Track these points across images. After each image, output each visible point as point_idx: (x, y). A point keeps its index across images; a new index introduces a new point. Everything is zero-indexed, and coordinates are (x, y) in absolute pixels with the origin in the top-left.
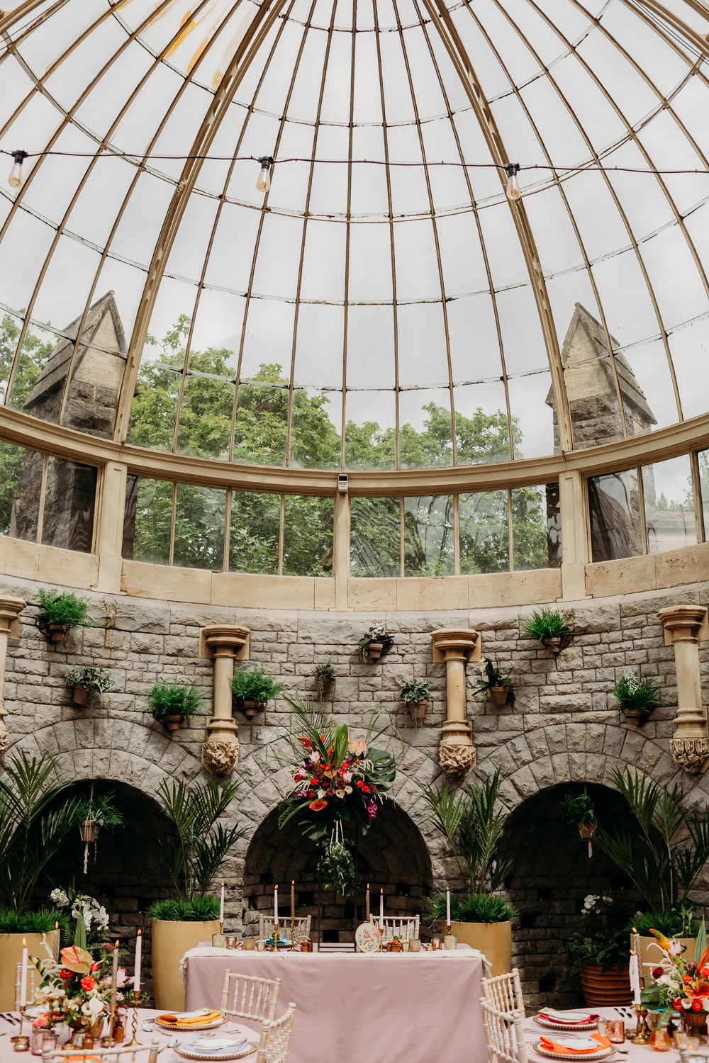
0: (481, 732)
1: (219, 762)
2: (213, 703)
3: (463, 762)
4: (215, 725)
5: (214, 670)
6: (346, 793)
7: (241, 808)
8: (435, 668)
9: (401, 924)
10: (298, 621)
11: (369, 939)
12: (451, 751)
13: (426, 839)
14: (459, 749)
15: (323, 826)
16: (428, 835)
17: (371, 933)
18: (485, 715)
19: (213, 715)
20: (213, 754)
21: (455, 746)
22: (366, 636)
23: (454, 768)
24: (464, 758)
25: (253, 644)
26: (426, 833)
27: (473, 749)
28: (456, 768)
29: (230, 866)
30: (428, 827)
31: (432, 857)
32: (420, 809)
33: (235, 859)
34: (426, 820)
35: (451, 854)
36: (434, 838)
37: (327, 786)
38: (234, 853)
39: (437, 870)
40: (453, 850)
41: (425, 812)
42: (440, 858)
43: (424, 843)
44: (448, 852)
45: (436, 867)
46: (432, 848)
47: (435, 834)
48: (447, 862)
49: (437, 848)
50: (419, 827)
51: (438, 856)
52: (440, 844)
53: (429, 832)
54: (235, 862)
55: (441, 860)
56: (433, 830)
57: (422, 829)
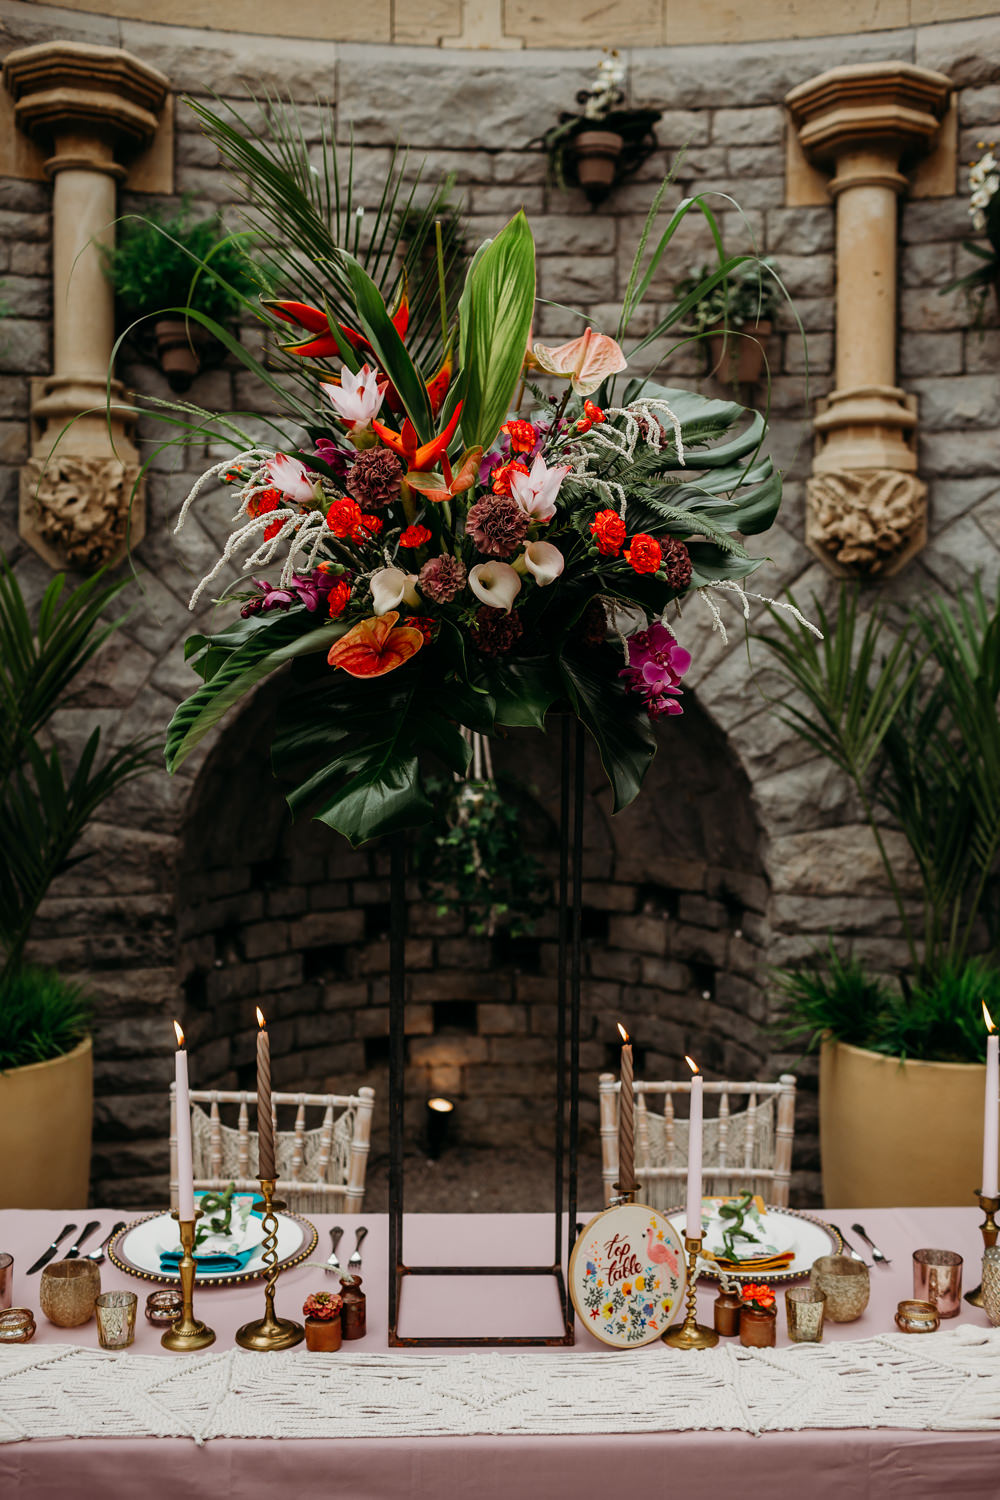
0: (949, 429)
1: (69, 524)
2: (51, 335)
3: (895, 524)
4: (56, 401)
5: (51, 222)
6: (527, 578)
7: (161, 678)
8: (794, 223)
9: (724, 1109)
10: (335, 71)
11: (632, 1280)
12: (852, 487)
13: (753, 772)
14: (882, 482)
15: (398, 764)
16: (765, 760)
17: (640, 1249)
18: (963, 373)
19: (51, 372)
20: (47, 497)
21: (867, 473)
22: (565, 117)
23: (862, 545)
24: (898, 513)
25: (187, 141)
26: (753, 752)
27: (915, 488)
28: (869, 546)
29: (132, 858)
30: (761, 735)
31: (771, 829)
32: (739, 680)
33: (146, 837)
34: (755, 714)
35: (835, 818)
36: (780, 771)
37: (421, 547)
38: (142, 818)
39: (786, 869)
40: (841, 807)
41: (754, 690)
42: (799, 831)
43: (746, 784)
44: (823, 813)
45: (784, 860)
46: (774, 800)
47: (784, 758)
48: (820, 842)
49: (792, 801)
50: (733, 734)
51: (792, 825)
52: (800, 788)
53: (768, 749)
54: (146, 845)
55: (799, 838)
56: (785, 744)
57: (742, 743)
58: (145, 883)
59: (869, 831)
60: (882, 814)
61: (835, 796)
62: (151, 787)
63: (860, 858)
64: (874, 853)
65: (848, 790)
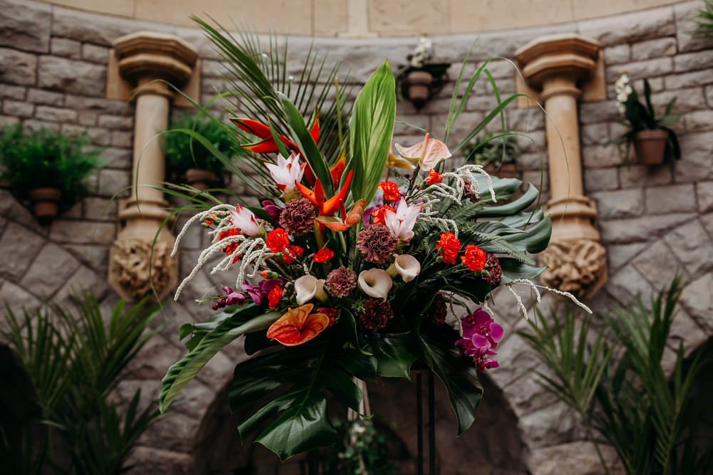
0: (615, 218)
1: (134, 276)
2: (131, 178)
3: (591, 269)
4: (132, 210)
5: (134, 122)
8: (523, 116)
10: (286, 47)
12: (565, 250)
13: (519, 412)
14: (581, 247)
15: (312, 403)
16: (525, 405)
18: (619, 188)
19: (130, 195)
20: (123, 262)
21: (573, 242)
22: (401, 67)
23: (573, 282)
24: (592, 263)
25: (207, 82)
26: (518, 400)
27: (600, 250)
28: (577, 281)
29: (163, 468)
30: (522, 390)
31: (531, 444)
32: (508, 359)
33: (171, 455)
34: (518, 378)
35: (568, 438)
36: (535, 410)
37: (328, 263)
38: (170, 443)
39: (541, 468)
40: (571, 431)
41: (517, 364)
42: (547, 446)
43: (515, 419)
44: (561, 435)
45: (540, 463)
46: (532, 428)
47: (536, 403)
48: (560, 452)
49: (541, 428)
50: (506, 390)
51: (543, 442)
52: (546, 421)
53: (527, 398)
54: (171, 460)
55: (547, 450)
56: (536, 395)
57: (512, 395)
59: (589, 445)
60: (596, 434)
61: (567, 425)
62: (176, 426)
63: (585, 462)
64: (595, 458)
65: (574, 420)
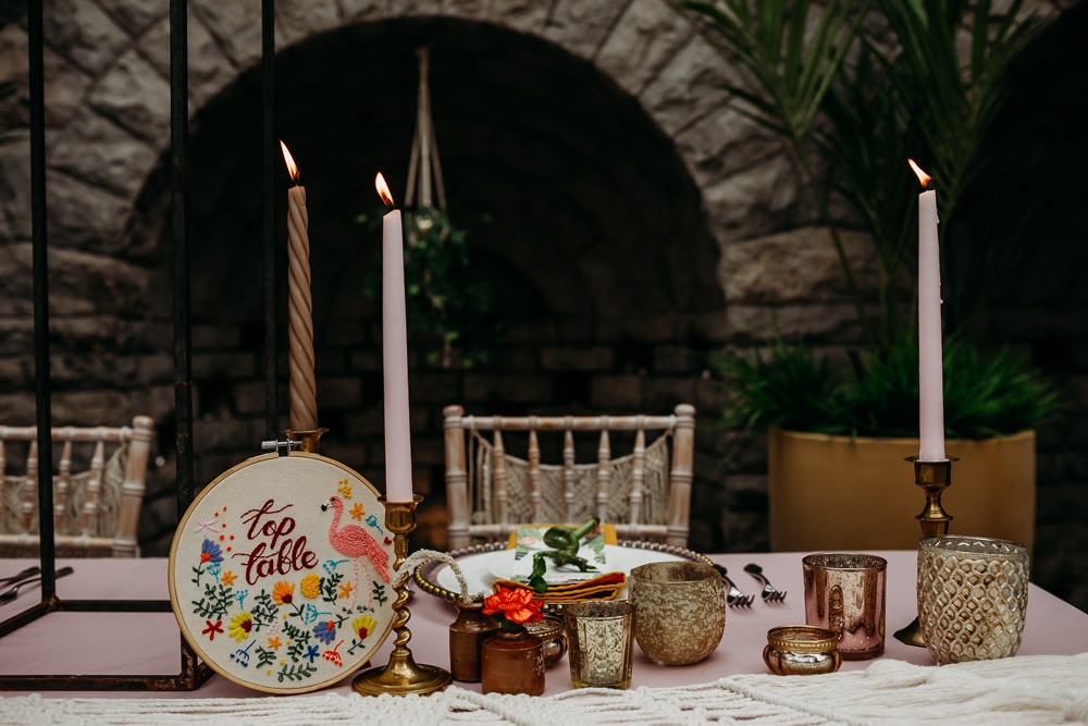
7: (96, 98)
11: (295, 579)
13: (701, 179)
16: (713, 165)
17: (316, 530)
26: (700, 157)
29: (71, 280)
30: (707, 138)
31: (721, 236)
32: (681, 81)
33: (85, 258)
34: (700, 118)
35: (786, 221)
36: (729, 175)
38: (80, 239)
39: (738, 277)
40: (793, 207)
41: (699, 92)
42: (750, 237)
43: (696, 194)
44: (775, 215)
45: (735, 268)
46: (723, 205)
47: (731, 161)
48: (772, 247)
49: (740, 205)
50: (679, 140)
51: (743, 231)
52: (749, 190)
53: (715, 151)
54: (83, 267)
55: (751, 244)
56: (731, 146)
57: (690, 149)
58: (84, 305)
59: (825, 232)
60: (838, 211)
61: (786, 196)
62: (87, 208)
63: (815, 262)
64: (830, 254)
65: (800, 189)
